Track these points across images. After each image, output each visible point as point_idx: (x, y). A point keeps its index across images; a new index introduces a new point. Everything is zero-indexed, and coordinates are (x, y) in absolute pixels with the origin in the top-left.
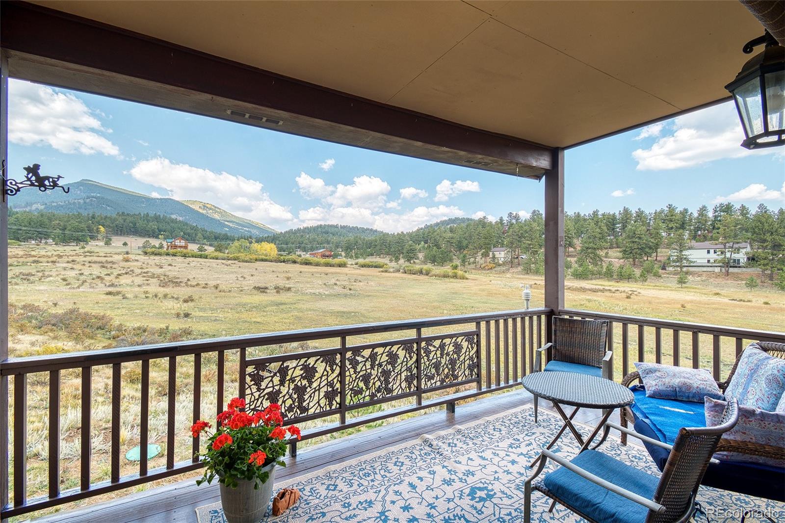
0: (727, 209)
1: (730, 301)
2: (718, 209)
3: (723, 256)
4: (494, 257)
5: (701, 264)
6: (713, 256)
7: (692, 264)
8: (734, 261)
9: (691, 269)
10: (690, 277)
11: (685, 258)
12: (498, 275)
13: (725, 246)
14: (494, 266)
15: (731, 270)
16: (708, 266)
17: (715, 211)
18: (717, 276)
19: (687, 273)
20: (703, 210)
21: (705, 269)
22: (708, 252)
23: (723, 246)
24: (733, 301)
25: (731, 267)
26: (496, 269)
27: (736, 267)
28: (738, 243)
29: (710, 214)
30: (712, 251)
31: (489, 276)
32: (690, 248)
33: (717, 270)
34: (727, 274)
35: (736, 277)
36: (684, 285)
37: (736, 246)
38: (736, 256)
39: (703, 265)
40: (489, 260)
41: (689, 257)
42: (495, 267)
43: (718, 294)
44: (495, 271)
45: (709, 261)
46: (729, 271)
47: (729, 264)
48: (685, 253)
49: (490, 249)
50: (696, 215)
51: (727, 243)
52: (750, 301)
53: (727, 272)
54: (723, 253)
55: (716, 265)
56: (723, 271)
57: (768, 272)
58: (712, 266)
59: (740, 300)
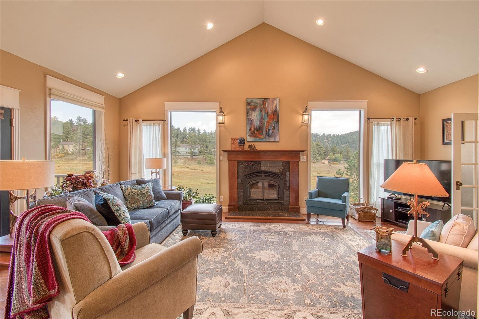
0: (193, 129)
1: (191, 170)
3: (191, 151)
4: (63, 148)
5: (183, 154)
6: (187, 151)
7: (180, 154)
8: (195, 153)
9: (180, 157)
10: (179, 160)
11: (177, 151)
12: (66, 162)
13: (191, 146)
14: (64, 155)
15: (194, 157)
16: (186, 155)
17: (189, 130)
18: (189, 159)
19: (178, 158)
20: (185, 129)
21: (185, 156)
22: (186, 149)
23: (190, 146)
25: (193, 155)
26: (65, 158)
28: (196, 145)
29: (188, 131)
30: (187, 148)
31: (59, 163)
32: (179, 147)
33: (189, 157)
34: (192, 158)
35: (195, 160)
36: (176, 164)
37: (195, 146)
38: (195, 151)
39: (184, 154)
40: (58, 150)
41: (179, 151)
42: (64, 156)
43: (188, 167)
44: (65, 159)
45: (186, 153)
47: (193, 154)
48: (177, 149)
49: (60, 142)
50: (182, 131)
51: (192, 145)
52: (197, 170)
53: (192, 157)
54: (191, 149)
55: (188, 154)
56: (191, 157)
57: (205, 157)
58: (187, 155)
59: (194, 170)
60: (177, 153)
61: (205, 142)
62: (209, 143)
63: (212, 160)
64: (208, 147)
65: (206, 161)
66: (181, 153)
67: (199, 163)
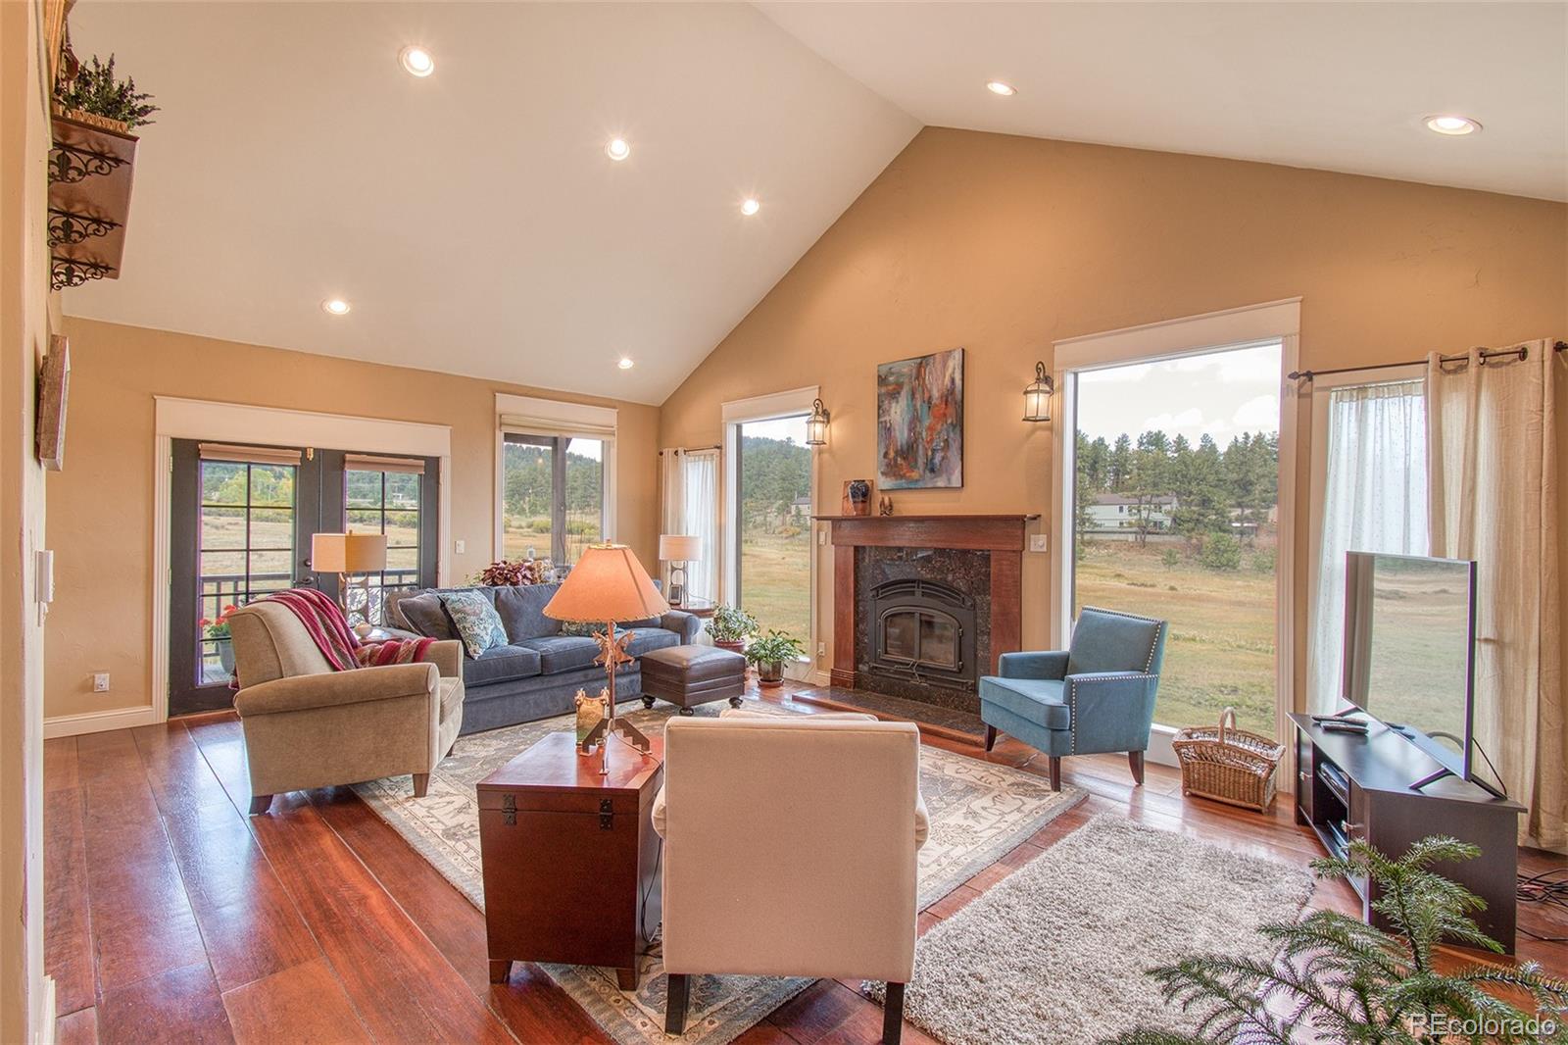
0: (1156, 440)
1: (1128, 587)
2: (1145, 440)
3: (1138, 517)
4: (798, 514)
5: (1110, 529)
6: (1125, 516)
7: (1096, 529)
8: (1155, 523)
9: (1097, 537)
11: (1088, 519)
12: (800, 548)
13: (1140, 501)
14: (798, 530)
15: (1149, 538)
16: (1120, 533)
17: (1141, 444)
18: (1131, 547)
19: (1090, 543)
20: (1123, 440)
21: (1115, 537)
22: (1121, 509)
23: (1137, 501)
24: (1133, 587)
25: (1149, 533)
26: (800, 536)
27: (1158, 534)
28: (1158, 496)
29: (1133, 446)
30: (1125, 508)
31: (787, 550)
32: (1096, 503)
33: (1131, 538)
34: (1144, 544)
35: (1155, 549)
37: (1156, 500)
38: (1156, 516)
39: (1114, 529)
40: (788, 518)
41: (1094, 517)
42: (799, 534)
43: (1119, 576)
44: (800, 540)
45: (1121, 524)
46: (1146, 540)
47: (1144, 529)
48: (1088, 510)
49: (791, 498)
50: (1113, 448)
51: (1143, 495)
52: (1152, 586)
53: (1144, 541)
54: (1139, 511)
55: (1130, 530)
56: (1139, 540)
57: (1194, 541)
58: (1124, 533)
59: (1142, 585)
60: (1087, 524)
61: (1198, 484)
62: (1216, 486)
63: (1226, 551)
64: (1209, 501)
65: (1200, 553)
66: (1100, 526)
67: (1170, 561)
